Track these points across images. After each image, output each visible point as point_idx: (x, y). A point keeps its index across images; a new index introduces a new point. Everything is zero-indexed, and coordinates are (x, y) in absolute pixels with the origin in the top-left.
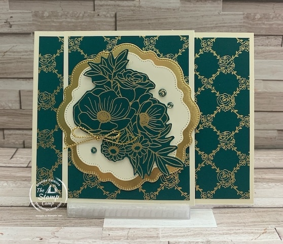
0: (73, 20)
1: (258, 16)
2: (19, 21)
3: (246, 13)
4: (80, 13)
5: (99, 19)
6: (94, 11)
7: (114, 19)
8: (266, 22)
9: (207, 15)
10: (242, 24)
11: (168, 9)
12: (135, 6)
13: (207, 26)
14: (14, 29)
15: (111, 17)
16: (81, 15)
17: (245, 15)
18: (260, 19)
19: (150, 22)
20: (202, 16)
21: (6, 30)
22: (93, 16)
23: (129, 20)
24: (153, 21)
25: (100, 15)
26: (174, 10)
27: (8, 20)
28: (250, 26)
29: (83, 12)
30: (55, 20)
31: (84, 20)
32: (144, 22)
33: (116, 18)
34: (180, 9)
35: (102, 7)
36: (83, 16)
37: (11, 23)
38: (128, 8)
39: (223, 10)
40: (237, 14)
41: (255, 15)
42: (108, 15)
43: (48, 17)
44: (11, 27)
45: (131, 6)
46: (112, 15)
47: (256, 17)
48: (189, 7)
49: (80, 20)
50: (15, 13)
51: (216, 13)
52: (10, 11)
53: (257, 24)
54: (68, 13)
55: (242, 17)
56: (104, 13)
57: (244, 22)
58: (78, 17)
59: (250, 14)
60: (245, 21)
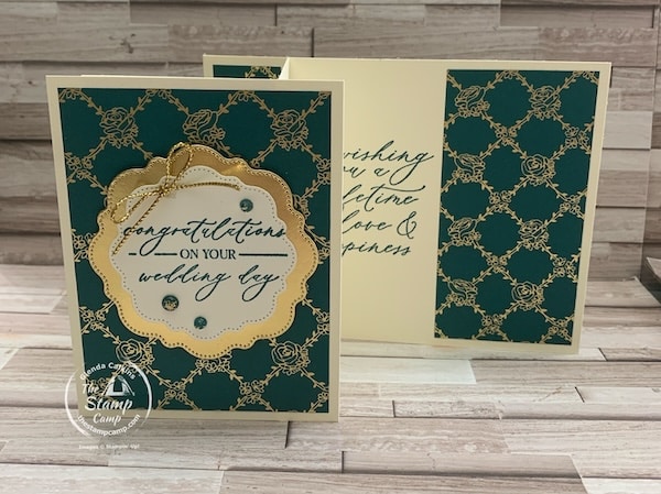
0: (239, 42)
1: (565, 33)
2: (146, 42)
3: (543, 28)
4: (252, 29)
5: (284, 40)
6: (276, 25)
7: (309, 40)
8: (580, 44)
9: (473, 33)
10: (538, 47)
11: (404, 22)
12: (346, 17)
13: (475, 50)
14: (137, 56)
15: (305, 36)
16: (253, 32)
17: (542, 32)
18: (570, 38)
19: (372, 44)
20: (465, 34)
21: (122, 57)
22: (274, 34)
23: (336, 41)
24: (377, 43)
25: (286, 32)
26: (415, 23)
27: (128, 41)
28: (551, 50)
29: (256, 28)
30: (208, 41)
31: (258, 41)
32: (361, 45)
33: (313, 37)
34: (426, 22)
35: (289, 20)
36: (257, 34)
37: (132, 46)
38: (334, 21)
39: (503, 22)
40: (528, 31)
41: (560, 30)
42: (300, 32)
43: (196, 36)
44: (131, 51)
45: (339, 17)
46: (307, 33)
47: (562, 35)
48: (441, 18)
49: (250, 42)
50: (140, 28)
51: (490, 28)
52: (131, 25)
53: (564, 47)
54: (231, 29)
55: (536, 34)
56: (293, 29)
57: (541, 44)
58: (248, 35)
59: (551, 29)
60: (543, 41)
